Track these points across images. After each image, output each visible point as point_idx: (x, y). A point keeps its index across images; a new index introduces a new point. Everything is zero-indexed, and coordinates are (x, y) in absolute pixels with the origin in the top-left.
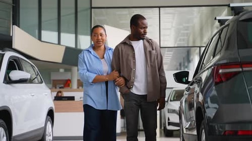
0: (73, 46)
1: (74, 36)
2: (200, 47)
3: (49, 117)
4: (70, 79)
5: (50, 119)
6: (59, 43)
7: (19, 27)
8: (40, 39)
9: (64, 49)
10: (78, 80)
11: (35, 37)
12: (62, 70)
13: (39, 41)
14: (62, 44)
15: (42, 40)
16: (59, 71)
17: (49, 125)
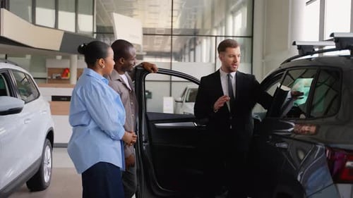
0: (72, 30)
1: (73, 14)
2: (216, 37)
3: (48, 140)
4: (68, 67)
5: (49, 143)
6: (56, 27)
7: (8, 10)
8: (34, 22)
9: (62, 34)
10: (78, 69)
11: (28, 21)
12: (59, 57)
13: (32, 25)
14: (59, 28)
15: (37, 23)
16: (55, 58)
17: (48, 150)
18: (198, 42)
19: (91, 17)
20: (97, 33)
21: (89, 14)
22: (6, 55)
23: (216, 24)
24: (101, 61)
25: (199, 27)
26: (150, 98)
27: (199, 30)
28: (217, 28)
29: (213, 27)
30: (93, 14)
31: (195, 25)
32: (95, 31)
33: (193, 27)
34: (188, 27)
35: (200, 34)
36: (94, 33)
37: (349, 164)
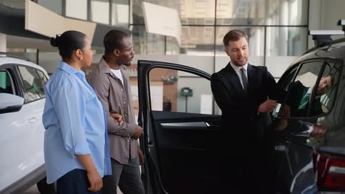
0: (105, 21)
6: (89, 19)
8: (63, 14)
9: (94, 26)
13: (61, 17)
15: (67, 15)
18: (251, 33)
19: (127, 7)
20: (133, 25)
21: (125, 4)
22: (38, 51)
23: (271, 11)
24: (78, 52)
25: (252, 16)
26: (191, 95)
27: (252, 19)
28: (271, 17)
29: (267, 15)
30: (129, 4)
31: (249, 15)
32: (131, 22)
33: (247, 17)
34: (241, 17)
35: (253, 24)
36: (129, 25)
37: (332, 169)
